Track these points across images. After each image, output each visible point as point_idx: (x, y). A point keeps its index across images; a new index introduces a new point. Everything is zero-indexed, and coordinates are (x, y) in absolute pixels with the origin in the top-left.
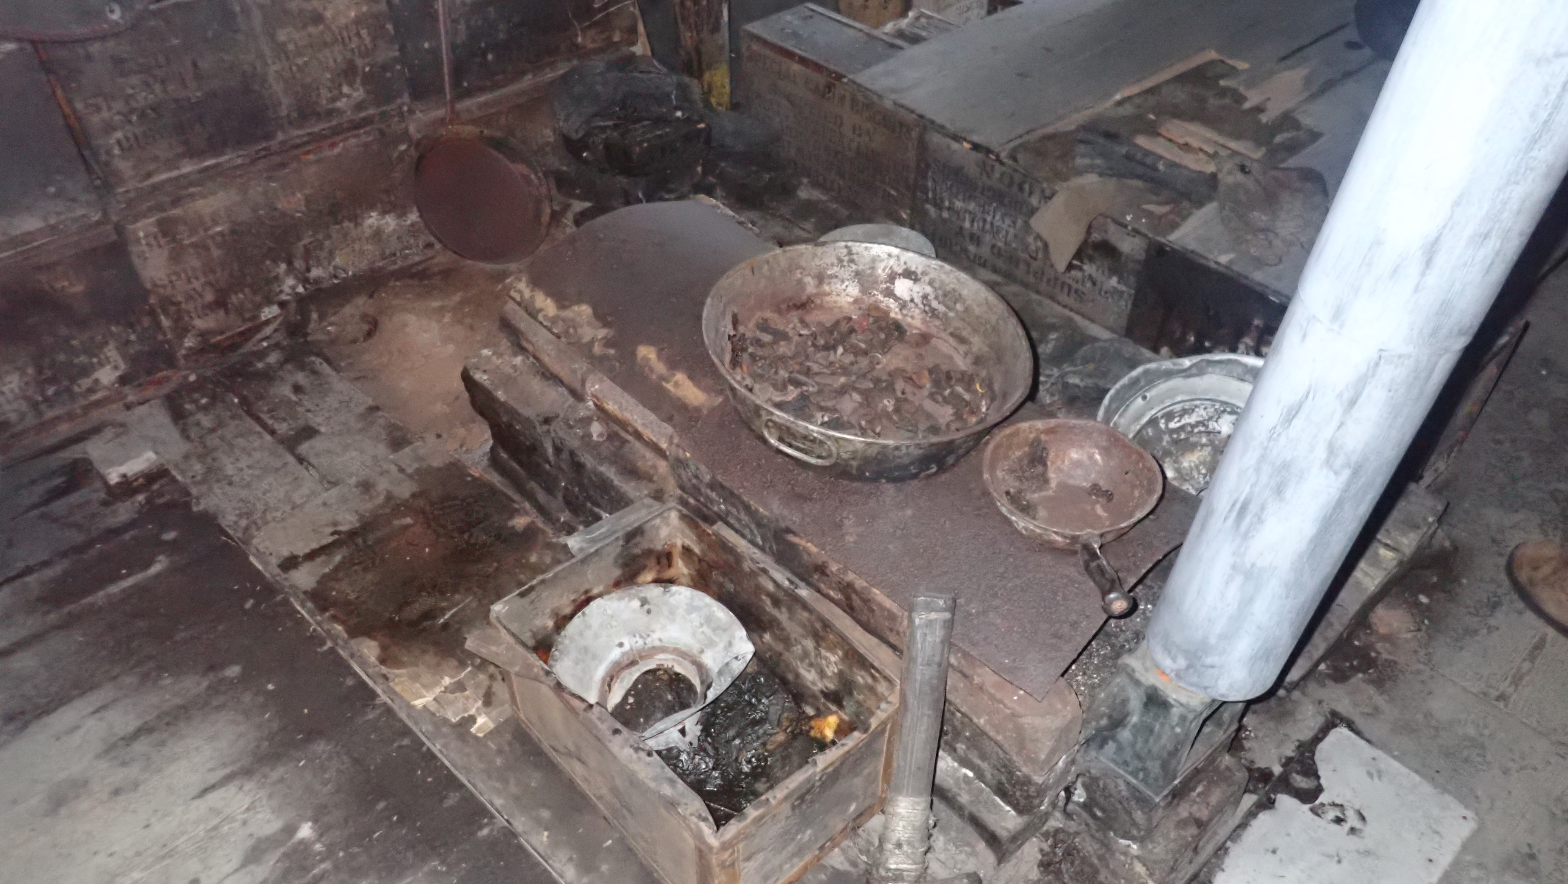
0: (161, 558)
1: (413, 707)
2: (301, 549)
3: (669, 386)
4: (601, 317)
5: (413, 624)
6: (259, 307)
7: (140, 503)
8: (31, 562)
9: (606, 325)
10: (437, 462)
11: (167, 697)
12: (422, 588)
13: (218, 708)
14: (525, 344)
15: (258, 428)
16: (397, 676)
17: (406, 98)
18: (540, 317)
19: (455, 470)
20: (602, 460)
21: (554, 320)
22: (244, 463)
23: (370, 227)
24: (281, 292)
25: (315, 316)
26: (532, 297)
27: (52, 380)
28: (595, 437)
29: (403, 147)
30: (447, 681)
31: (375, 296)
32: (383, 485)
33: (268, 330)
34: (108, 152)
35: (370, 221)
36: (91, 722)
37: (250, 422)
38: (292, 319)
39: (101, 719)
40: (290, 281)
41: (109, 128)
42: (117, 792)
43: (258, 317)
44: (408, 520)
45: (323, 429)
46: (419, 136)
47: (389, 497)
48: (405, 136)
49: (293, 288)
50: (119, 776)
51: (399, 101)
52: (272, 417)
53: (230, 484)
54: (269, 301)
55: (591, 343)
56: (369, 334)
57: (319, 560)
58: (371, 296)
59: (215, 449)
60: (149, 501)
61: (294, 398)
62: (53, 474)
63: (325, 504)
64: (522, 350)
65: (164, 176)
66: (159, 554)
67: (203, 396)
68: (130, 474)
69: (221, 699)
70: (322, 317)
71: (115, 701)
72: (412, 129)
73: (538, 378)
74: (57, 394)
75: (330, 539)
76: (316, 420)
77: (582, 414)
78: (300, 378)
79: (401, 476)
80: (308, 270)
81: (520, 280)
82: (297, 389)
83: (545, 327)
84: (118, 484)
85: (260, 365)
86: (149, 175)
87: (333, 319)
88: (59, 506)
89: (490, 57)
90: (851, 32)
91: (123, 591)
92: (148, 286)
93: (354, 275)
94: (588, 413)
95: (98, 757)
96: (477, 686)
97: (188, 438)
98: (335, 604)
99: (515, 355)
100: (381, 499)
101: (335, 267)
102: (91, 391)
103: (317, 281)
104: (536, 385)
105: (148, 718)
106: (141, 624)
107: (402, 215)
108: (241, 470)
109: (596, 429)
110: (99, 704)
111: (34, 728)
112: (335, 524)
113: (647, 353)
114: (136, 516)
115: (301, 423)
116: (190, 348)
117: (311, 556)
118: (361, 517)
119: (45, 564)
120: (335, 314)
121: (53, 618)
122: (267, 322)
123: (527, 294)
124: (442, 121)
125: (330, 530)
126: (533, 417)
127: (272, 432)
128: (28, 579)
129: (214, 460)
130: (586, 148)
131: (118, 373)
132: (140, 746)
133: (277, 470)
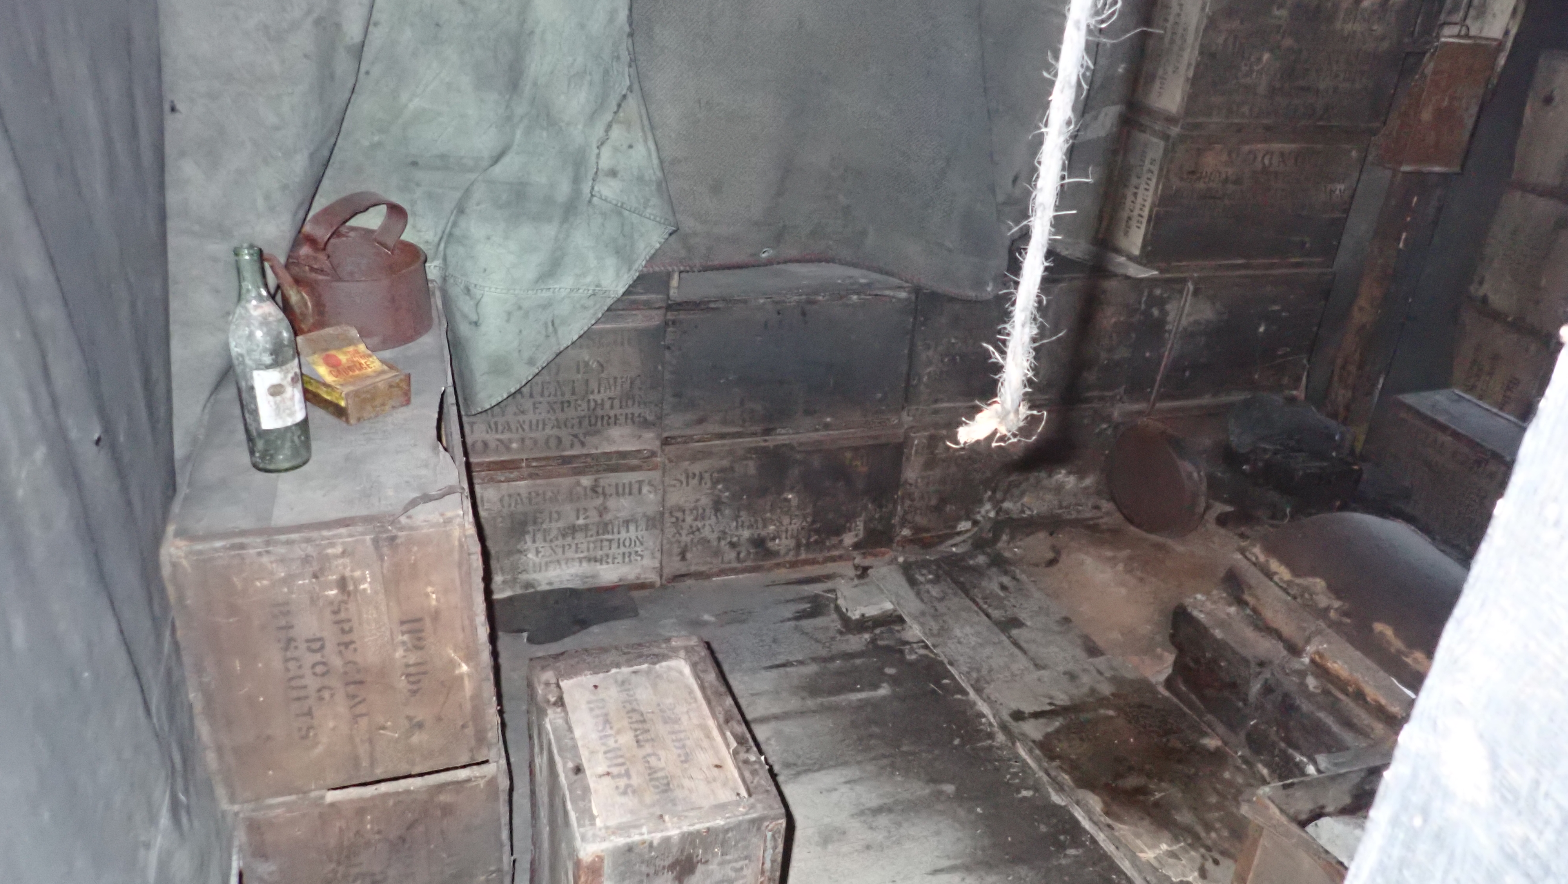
0: (885, 685)
1: (1138, 857)
2: (1028, 708)
3: (1409, 660)
4: (1335, 590)
5: (1125, 792)
6: (958, 519)
7: (866, 640)
8: (791, 659)
9: (1339, 598)
10: (1130, 675)
11: (899, 790)
12: (1131, 769)
13: (941, 813)
14: (1247, 597)
15: (976, 609)
16: (1120, 829)
17: (1122, 390)
18: (1276, 578)
19: (1144, 686)
20: (1321, 708)
21: (1289, 583)
22: (968, 630)
23: (1057, 481)
24: (979, 512)
25: (1005, 537)
26: (1267, 561)
27: (817, 531)
28: (1311, 688)
29: (1104, 426)
30: (1164, 847)
31: (1055, 535)
32: (1085, 679)
33: (958, 539)
34: (920, 380)
35: (1059, 476)
36: (844, 789)
37: (969, 603)
38: (984, 535)
39: (852, 789)
40: (988, 506)
41: (929, 363)
42: (868, 847)
43: (955, 527)
44: (1111, 713)
45: (1029, 623)
46: (1120, 420)
47: (1093, 691)
48: (1108, 419)
49: (987, 512)
50: (869, 836)
51: (1117, 391)
52: (986, 603)
53: (959, 642)
54: (968, 518)
55: (1327, 609)
56: (1052, 562)
57: (1042, 721)
58: (1051, 534)
59: (944, 614)
60: (873, 641)
61: (1002, 594)
62: (802, 599)
63: (1039, 680)
64: (1241, 603)
65: (945, 405)
66: (883, 682)
67: (930, 573)
68: (867, 615)
69: (940, 807)
70: (1012, 538)
71: (861, 779)
72: (1116, 414)
73: (1252, 628)
74: (816, 542)
75: (1048, 708)
76: (1023, 616)
77: (1297, 666)
78: (1006, 580)
79: (1099, 678)
80: (1003, 501)
81: (1254, 546)
82: (1003, 587)
83: (1281, 587)
84: (857, 620)
85: (971, 562)
86: (936, 401)
87: (1019, 543)
88: (806, 624)
89: (1187, 374)
90: (1502, 421)
91: (860, 700)
92: (902, 480)
93: (1038, 514)
94: (1303, 668)
95: (852, 816)
96: (1192, 860)
97: (922, 600)
98: (1059, 757)
99: (1230, 605)
100: (1085, 690)
101: (1023, 505)
102: (834, 547)
103: (1007, 512)
104: (1249, 633)
105: (886, 801)
106: (876, 730)
107: (1081, 478)
108: (967, 635)
109: (1311, 682)
110: (848, 778)
111: (804, 778)
112: (1051, 698)
113: (1383, 629)
114: (864, 648)
115: (1010, 613)
116: (905, 537)
117: (1036, 715)
118: (1071, 698)
119: (801, 663)
120: (1021, 540)
121: (811, 703)
122: (959, 533)
123: (1262, 558)
124: (1140, 413)
125: (1048, 701)
126: (1250, 658)
127: (988, 616)
128: (789, 669)
129: (944, 621)
130: (1247, 461)
131: (856, 540)
132: (883, 820)
133: (994, 643)
